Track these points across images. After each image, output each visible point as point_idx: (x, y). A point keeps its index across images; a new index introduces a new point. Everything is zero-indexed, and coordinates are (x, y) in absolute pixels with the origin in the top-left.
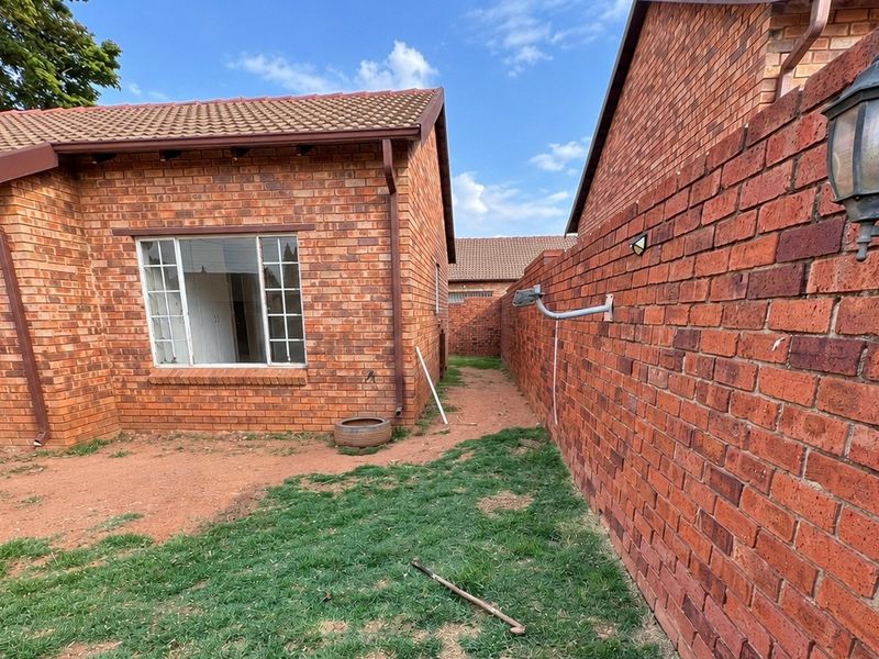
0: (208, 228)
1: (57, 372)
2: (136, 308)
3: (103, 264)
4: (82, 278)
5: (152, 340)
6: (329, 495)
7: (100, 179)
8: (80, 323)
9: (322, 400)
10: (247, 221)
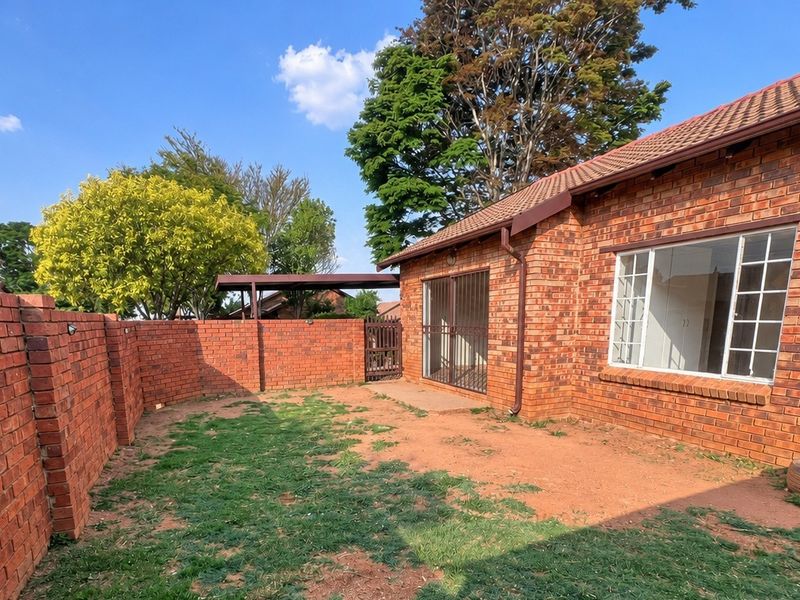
0: (685, 234)
1: (535, 362)
2: (604, 314)
3: (587, 277)
4: (569, 290)
5: (611, 341)
6: (734, 548)
7: (599, 208)
8: (559, 326)
9: (787, 427)
10: (731, 221)
